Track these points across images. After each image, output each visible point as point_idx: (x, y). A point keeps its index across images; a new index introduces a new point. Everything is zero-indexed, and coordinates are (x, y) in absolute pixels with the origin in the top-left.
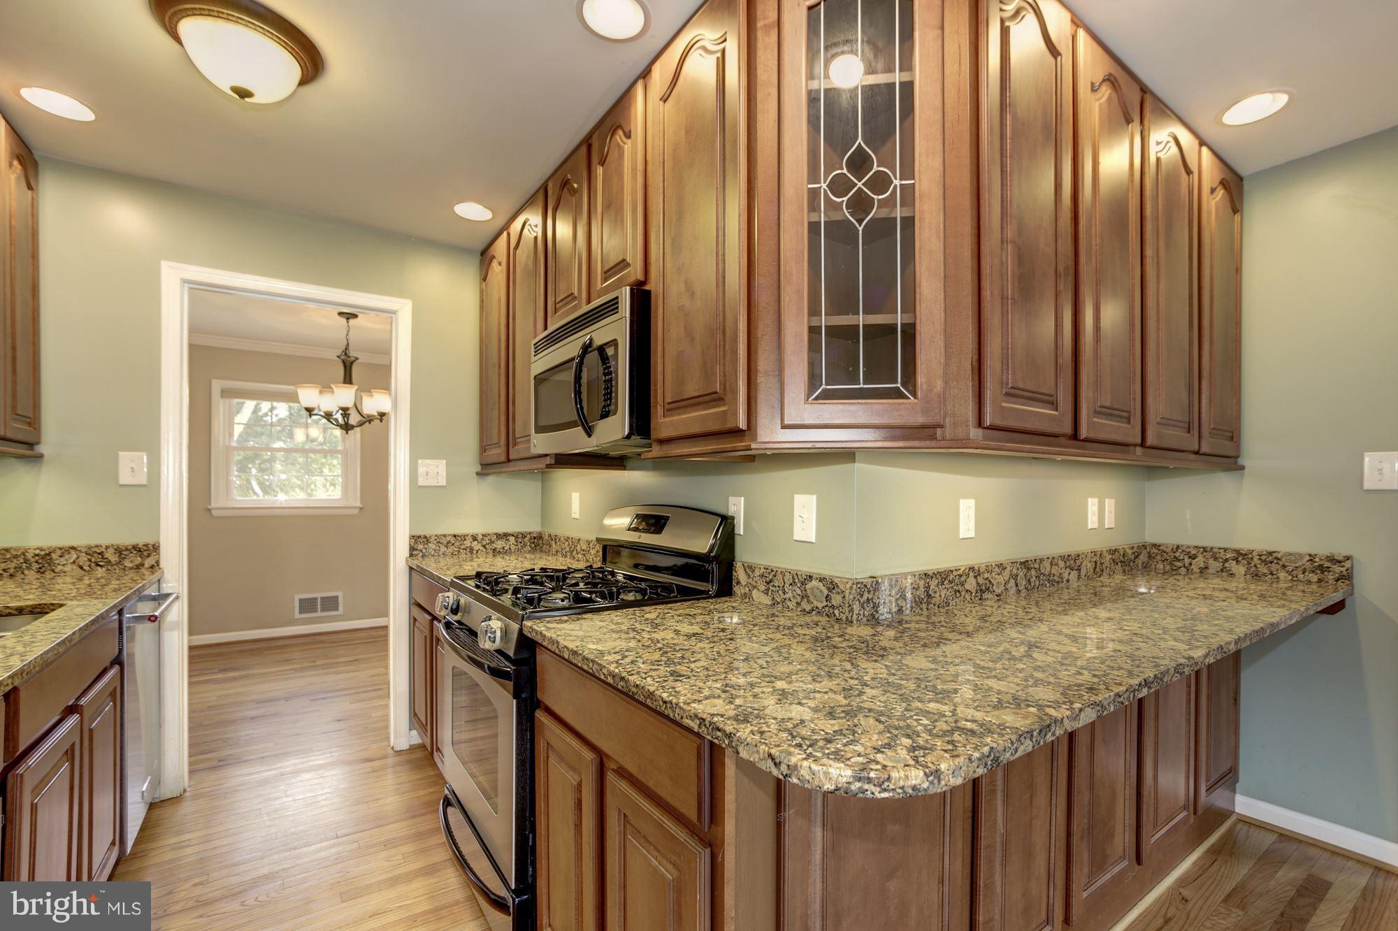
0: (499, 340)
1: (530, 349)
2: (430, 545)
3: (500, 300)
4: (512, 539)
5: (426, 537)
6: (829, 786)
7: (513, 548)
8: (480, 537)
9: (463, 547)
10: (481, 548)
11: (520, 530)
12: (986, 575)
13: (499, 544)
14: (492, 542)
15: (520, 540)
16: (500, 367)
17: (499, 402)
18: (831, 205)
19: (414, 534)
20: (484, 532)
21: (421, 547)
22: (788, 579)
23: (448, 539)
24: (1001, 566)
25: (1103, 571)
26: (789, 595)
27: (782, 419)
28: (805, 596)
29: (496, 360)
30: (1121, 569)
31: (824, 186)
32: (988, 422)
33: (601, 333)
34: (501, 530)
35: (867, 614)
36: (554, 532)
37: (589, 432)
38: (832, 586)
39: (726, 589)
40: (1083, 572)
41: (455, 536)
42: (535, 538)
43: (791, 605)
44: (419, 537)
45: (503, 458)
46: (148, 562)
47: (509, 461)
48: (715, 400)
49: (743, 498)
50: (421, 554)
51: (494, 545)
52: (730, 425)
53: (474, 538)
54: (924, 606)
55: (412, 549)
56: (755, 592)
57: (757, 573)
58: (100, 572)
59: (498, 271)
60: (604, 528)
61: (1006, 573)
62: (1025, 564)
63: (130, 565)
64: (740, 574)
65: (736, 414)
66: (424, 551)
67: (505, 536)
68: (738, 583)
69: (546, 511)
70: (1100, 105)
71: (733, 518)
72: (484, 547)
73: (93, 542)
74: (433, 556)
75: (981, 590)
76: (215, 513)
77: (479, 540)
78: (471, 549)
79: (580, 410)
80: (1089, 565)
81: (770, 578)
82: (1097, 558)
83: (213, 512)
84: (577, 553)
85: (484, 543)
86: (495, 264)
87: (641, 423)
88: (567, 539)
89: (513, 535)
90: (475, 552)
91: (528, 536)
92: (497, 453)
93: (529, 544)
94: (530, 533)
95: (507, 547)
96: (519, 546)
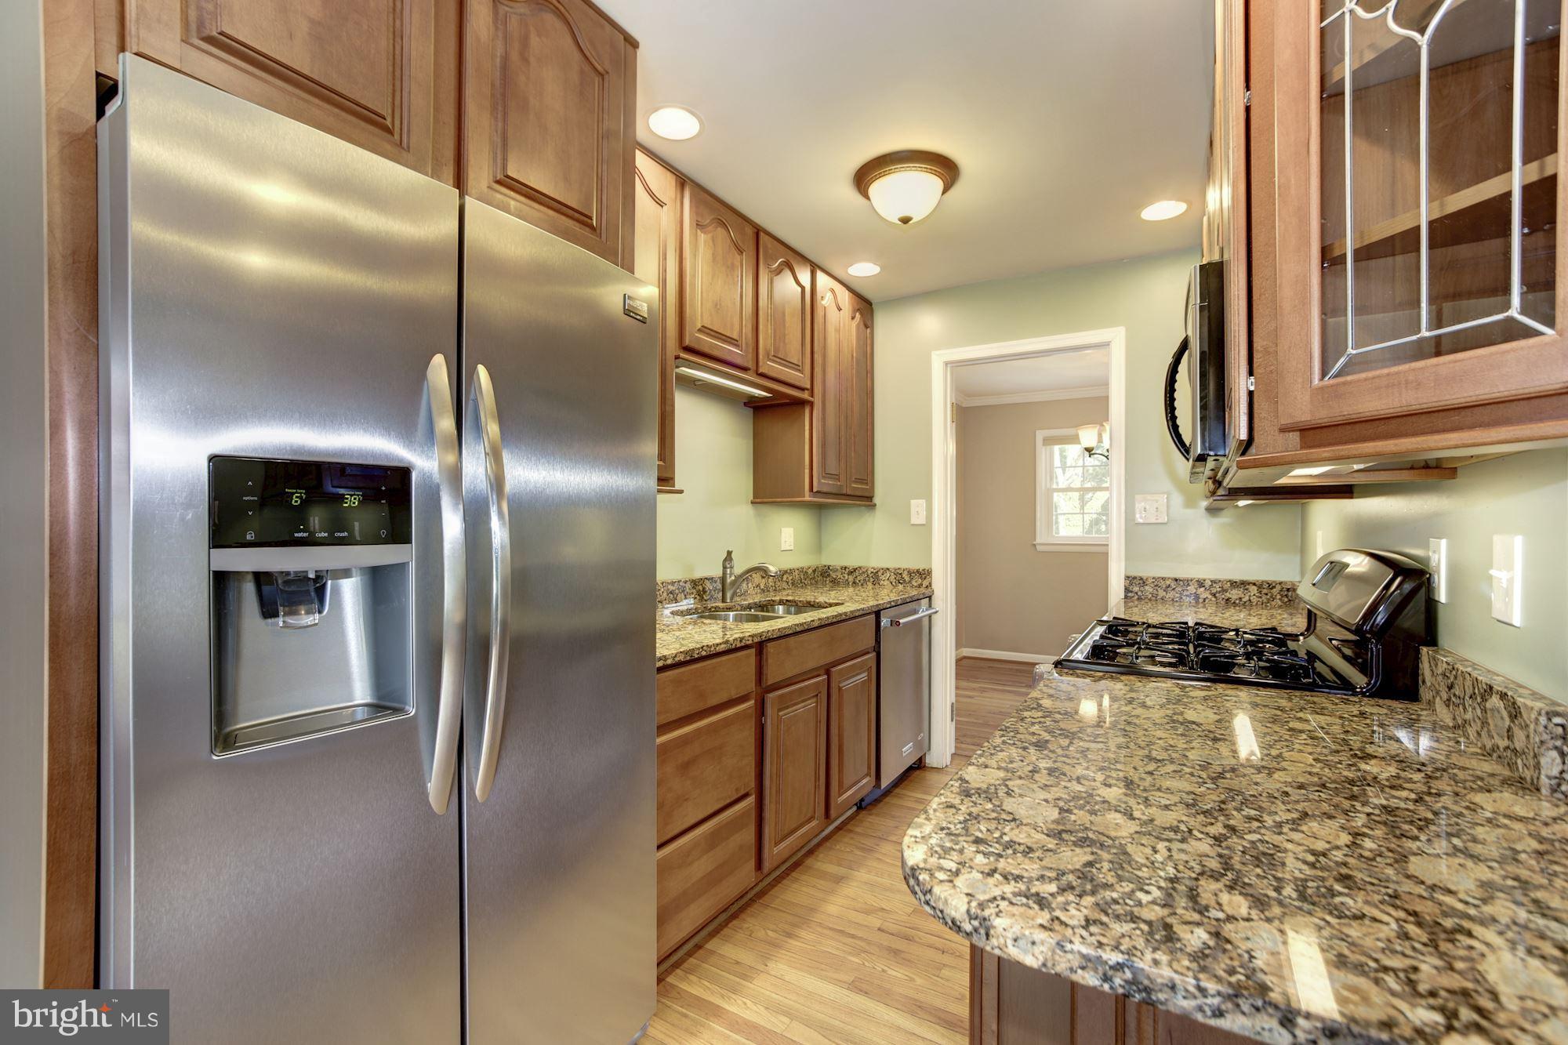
2: (1147, 588)
4: (1254, 590)
5: (1141, 579)
7: (1254, 600)
8: (1208, 583)
9: (1185, 593)
10: (1210, 597)
11: (1267, 579)
13: (1234, 594)
14: (1224, 591)
15: (1265, 591)
19: (1130, 574)
20: (1213, 577)
21: (1136, 589)
23: (1168, 583)
26: (1469, 715)
34: (1237, 576)
41: (1176, 580)
44: (1135, 578)
46: (925, 583)
49: (1444, 542)
50: (1136, 597)
51: (1227, 594)
53: (1201, 584)
55: (1127, 590)
58: (901, 587)
63: (915, 584)
66: (1139, 593)
67: (1244, 584)
68: (1423, 680)
72: (1214, 595)
73: (897, 566)
74: (1150, 600)
76: (1039, 548)
77: (1207, 586)
78: (1197, 597)
81: (1452, 678)
83: (1038, 547)
85: (1214, 591)
89: (1254, 584)
90: (1201, 600)
91: (1278, 587)
93: (1279, 597)
94: (1280, 583)
95: (1246, 599)
96: (1264, 598)
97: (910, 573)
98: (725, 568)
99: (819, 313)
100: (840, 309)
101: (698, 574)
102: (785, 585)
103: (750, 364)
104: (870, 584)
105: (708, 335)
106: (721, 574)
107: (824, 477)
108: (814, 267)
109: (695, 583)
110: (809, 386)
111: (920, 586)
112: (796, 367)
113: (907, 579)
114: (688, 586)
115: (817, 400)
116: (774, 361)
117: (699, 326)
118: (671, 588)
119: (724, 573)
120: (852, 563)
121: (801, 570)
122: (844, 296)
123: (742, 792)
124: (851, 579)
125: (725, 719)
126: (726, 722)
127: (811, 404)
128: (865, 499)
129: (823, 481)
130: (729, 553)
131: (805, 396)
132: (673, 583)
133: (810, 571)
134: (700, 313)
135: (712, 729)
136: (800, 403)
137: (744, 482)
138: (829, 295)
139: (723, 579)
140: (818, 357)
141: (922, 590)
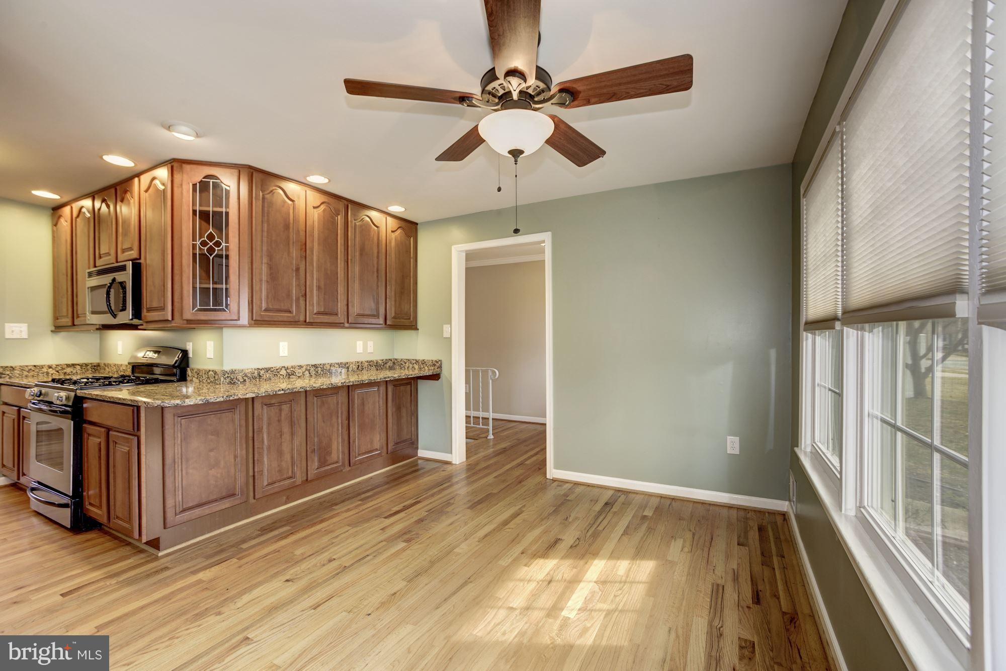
0: (67, 262)
1: (85, 275)
2: (16, 371)
3: (66, 241)
4: (78, 367)
5: (13, 366)
6: (156, 405)
7: (79, 372)
8: (54, 367)
9: (41, 372)
11: (84, 362)
12: (292, 369)
13: (68, 370)
14: (63, 369)
15: (84, 367)
16: (67, 276)
17: (67, 294)
18: (200, 249)
20: (57, 364)
21: (9, 372)
22: (204, 372)
23: (30, 367)
24: (301, 367)
25: (363, 369)
26: (204, 378)
27: (182, 318)
28: (208, 378)
29: (64, 272)
30: (375, 369)
31: (199, 243)
32: (254, 319)
33: (120, 277)
34: (70, 362)
35: (227, 381)
36: (107, 362)
37: (115, 316)
38: (215, 373)
39: (183, 378)
40: (350, 369)
41: (35, 366)
42: (95, 366)
43: (204, 381)
45: (70, 324)
47: (74, 325)
48: (161, 309)
49: (191, 343)
50: (9, 376)
51: (65, 371)
52: (166, 318)
53: (50, 367)
54: (258, 380)
56: (194, 378)
57: (195, 371)
59: (65, 224)
60: (136, 357)
61: (304, 369)
62: (315, 366)
64: (189, 372)
65: (167, 315)
66: (12, 374)
67: (73, 365)
68: (189, 376)
69: (102, 350)
70: (318, 214)
71: (187, 351)
72: (57, 372)
74: (19, 377)
75: (289, 375)
78: (48, 373)
79: (109, 306)
80: (354, 367)
81: (198, 372)
82: (360, 364)
84: (121, 372)
86: (62, 220)
87: (137, 314)
88: (115, 365)
89: (79, 365)
90: (50, 375)
91: (90, 365)
92: (67, 321)
93: (91, 369)
94: (91, 364)
95: (74, 371)
96: (84, 371)
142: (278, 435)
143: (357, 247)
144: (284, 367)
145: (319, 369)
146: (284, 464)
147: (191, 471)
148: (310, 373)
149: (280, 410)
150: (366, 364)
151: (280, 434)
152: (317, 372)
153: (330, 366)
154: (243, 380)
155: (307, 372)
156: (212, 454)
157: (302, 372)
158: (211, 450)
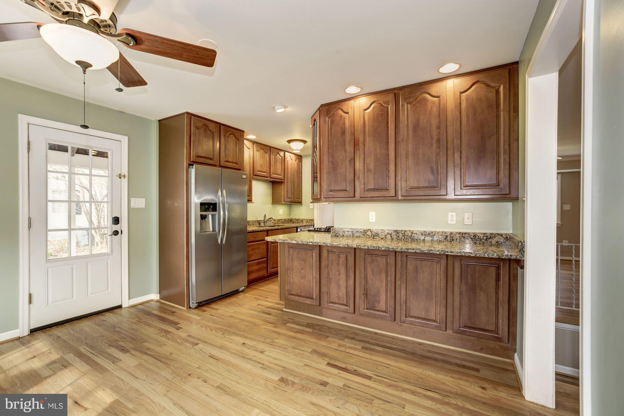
12: (376, 232)
24: (384, 230)
35: (334, 234)
58: (307, 223)
61: (386, 233)
73: (307, 218)
75: (374, 236)
97: (309, 220)
98: (264, 218)
99: (286, 162)
100: (292, 160)
101: (258, 220)
102: (280, 223)
103: (268, 176)
104: (301, 223)
105: (259, 172)
106: (263, 219)
107: (287, 198)
108: (285, 151)
109: (258, 221)
110: (283, 178)
111: (312, 223)
112: (280, 175)
113: (309, 221)
114: (256, 222)
115: (285, 181)
116: (274, 174)
117: (257, 170)
118: (253, 222)
119: (264, 219)
120: (297, 218)
121: (284, 219)
122: (293, 156)
123: (263, 257)
124: (297, 221)
125: (260, 243)
126: (260, 244)
127: (284, 182)
128: (300, 203)
129: (287, 199)
130: (265, 215)
131: (283, 181)
132: (253, 221)
133: (287, 220)
134: (258, 167)
135: (258, 244)
136: (282, 182)
137: (270, 199)
138: (289, 157)
139: (264, 220)
140: (286, 172)
141: (312, 224)
142: (337, 273)
143: (410, 126)
144: (370, 230)
145: (400, 234)
146: (341, 294)
147: (294, 276)
148: (391, 237)
149: (339, 257)
150: (458, 235)
151: (339, 273)
152: (398, 236)
153: (412, 233)
154: (342, 235)
155: (389, 236)
156: (302, 271)
157: (384, 235)
158: (302, 269)
